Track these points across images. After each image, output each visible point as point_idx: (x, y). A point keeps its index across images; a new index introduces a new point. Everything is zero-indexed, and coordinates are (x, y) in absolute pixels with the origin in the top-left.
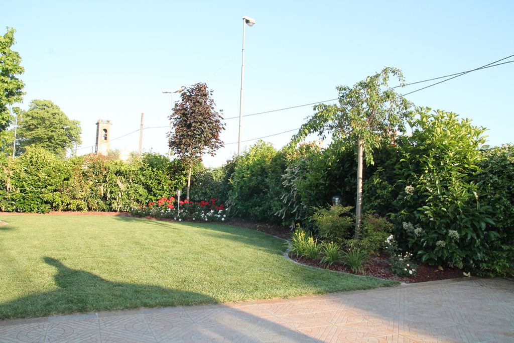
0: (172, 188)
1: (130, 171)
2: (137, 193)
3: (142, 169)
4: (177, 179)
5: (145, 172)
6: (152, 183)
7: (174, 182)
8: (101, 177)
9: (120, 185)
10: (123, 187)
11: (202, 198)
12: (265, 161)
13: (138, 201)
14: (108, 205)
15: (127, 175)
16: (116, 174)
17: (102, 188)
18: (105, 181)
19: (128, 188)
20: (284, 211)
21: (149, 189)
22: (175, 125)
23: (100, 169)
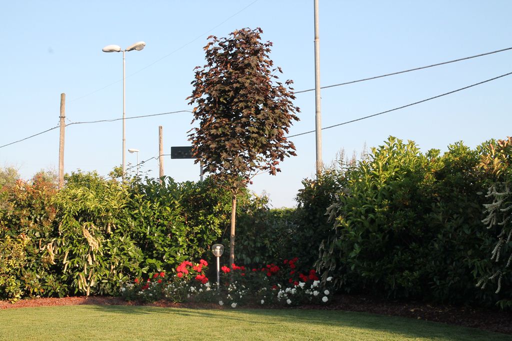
0: (192, 241)
1: (107, 211)
2: (125, 254)
3: (130, 206)
4: (203, 222)
5: (137, 211)
6: (151, 233)
7: (197, 229)
8: (48, 226)
9: (91, 240)
10: (95, 243)
11: (257, 259)
12: (421, 179)
13: (126, 271)
14: (64, 282)
15: (100, 218)
16: (77, 218)
17: (50, 248)
18: (55, 234)
19: (105, 245)
20: (496, 279)
21: (146, 245)
22: (197, 115)
23: (43, 208)
